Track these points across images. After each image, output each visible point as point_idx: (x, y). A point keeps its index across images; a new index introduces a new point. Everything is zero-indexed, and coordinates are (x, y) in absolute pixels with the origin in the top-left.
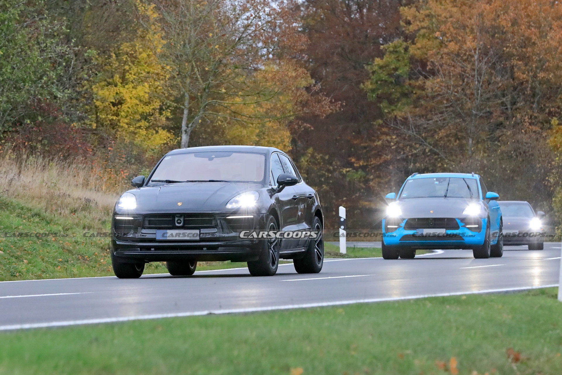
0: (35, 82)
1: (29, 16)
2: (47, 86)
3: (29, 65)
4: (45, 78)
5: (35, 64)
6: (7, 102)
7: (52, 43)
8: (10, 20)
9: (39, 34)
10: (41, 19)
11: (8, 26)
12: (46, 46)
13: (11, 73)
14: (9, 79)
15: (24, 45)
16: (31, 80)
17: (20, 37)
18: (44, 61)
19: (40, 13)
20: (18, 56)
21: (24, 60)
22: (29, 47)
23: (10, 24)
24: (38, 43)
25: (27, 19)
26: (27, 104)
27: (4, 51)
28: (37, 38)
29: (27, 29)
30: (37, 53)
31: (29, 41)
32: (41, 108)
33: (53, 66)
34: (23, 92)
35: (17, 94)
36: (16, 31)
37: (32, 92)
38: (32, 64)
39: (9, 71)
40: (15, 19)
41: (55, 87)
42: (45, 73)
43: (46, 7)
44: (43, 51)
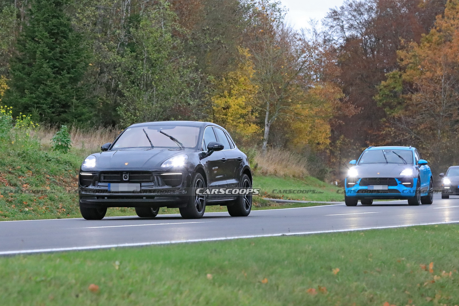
0: (177, 95)
1: (174, 56)
2: (184, 97)
3: (173, 85)
4: (183, 93)
5: (177, 85)
6: (160, 107)
7: (187, 72)
8: (162, 58)
9: (179, 66)
10: (180, 58)
11: (161, 61)
12: (184, 74)
13: (163, 90)
14: (161, 93)
15: (171, 73)
16: (175, 94)
17: (168, 68)
18: (183, 82)
19: (180, 54)
20: (167, 80)
21: (170, 82)
22: (173, 74)
23: (162, 60)
24: (179, 72)
25: (172, 58)
26: (172, 108)
27: (159, 77)
28: (178, 69)
29: (172, 63)
30: (178, 78)
31: (173, 71)
32: (180, 111)
33: (188, 86)
34: (170, 101)
35: (166, 103)
36: (166, 64)
37: (175, 101)
38: (175, 84)
39: (161, 88)
40: (166, 57)
41: (189, 98)
42: (183, 90)
43: (184, 50)
44: (182, 76)
